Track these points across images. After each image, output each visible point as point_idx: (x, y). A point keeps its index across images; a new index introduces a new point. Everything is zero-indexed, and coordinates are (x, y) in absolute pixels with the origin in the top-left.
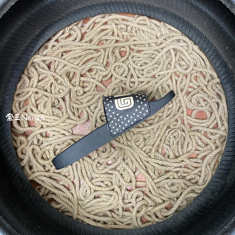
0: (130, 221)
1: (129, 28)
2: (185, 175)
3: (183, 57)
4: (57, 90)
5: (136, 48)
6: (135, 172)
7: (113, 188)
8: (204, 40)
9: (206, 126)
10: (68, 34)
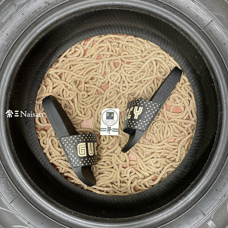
0: (126, 190)
1: (120, 45)
2: (166, 155)
3: (162, 66)
4: (67, 94)
5: (126, 60)
6: (128, 154)
7: (113, 166)
8: (178, 53)
9: (181, 118)
10: (74, 51)
